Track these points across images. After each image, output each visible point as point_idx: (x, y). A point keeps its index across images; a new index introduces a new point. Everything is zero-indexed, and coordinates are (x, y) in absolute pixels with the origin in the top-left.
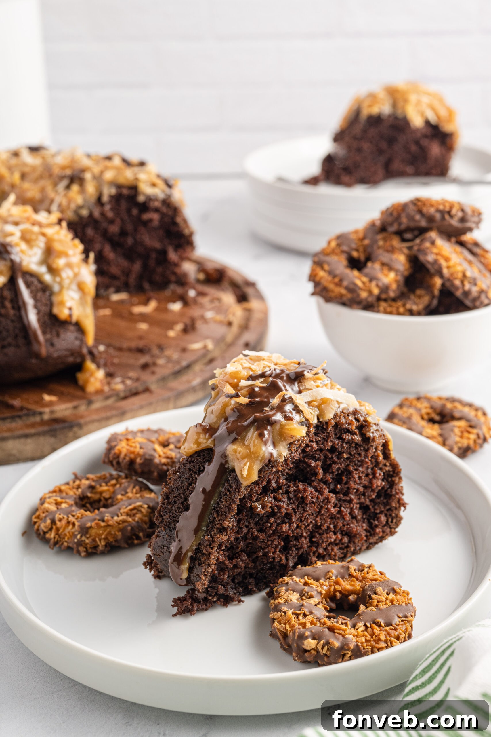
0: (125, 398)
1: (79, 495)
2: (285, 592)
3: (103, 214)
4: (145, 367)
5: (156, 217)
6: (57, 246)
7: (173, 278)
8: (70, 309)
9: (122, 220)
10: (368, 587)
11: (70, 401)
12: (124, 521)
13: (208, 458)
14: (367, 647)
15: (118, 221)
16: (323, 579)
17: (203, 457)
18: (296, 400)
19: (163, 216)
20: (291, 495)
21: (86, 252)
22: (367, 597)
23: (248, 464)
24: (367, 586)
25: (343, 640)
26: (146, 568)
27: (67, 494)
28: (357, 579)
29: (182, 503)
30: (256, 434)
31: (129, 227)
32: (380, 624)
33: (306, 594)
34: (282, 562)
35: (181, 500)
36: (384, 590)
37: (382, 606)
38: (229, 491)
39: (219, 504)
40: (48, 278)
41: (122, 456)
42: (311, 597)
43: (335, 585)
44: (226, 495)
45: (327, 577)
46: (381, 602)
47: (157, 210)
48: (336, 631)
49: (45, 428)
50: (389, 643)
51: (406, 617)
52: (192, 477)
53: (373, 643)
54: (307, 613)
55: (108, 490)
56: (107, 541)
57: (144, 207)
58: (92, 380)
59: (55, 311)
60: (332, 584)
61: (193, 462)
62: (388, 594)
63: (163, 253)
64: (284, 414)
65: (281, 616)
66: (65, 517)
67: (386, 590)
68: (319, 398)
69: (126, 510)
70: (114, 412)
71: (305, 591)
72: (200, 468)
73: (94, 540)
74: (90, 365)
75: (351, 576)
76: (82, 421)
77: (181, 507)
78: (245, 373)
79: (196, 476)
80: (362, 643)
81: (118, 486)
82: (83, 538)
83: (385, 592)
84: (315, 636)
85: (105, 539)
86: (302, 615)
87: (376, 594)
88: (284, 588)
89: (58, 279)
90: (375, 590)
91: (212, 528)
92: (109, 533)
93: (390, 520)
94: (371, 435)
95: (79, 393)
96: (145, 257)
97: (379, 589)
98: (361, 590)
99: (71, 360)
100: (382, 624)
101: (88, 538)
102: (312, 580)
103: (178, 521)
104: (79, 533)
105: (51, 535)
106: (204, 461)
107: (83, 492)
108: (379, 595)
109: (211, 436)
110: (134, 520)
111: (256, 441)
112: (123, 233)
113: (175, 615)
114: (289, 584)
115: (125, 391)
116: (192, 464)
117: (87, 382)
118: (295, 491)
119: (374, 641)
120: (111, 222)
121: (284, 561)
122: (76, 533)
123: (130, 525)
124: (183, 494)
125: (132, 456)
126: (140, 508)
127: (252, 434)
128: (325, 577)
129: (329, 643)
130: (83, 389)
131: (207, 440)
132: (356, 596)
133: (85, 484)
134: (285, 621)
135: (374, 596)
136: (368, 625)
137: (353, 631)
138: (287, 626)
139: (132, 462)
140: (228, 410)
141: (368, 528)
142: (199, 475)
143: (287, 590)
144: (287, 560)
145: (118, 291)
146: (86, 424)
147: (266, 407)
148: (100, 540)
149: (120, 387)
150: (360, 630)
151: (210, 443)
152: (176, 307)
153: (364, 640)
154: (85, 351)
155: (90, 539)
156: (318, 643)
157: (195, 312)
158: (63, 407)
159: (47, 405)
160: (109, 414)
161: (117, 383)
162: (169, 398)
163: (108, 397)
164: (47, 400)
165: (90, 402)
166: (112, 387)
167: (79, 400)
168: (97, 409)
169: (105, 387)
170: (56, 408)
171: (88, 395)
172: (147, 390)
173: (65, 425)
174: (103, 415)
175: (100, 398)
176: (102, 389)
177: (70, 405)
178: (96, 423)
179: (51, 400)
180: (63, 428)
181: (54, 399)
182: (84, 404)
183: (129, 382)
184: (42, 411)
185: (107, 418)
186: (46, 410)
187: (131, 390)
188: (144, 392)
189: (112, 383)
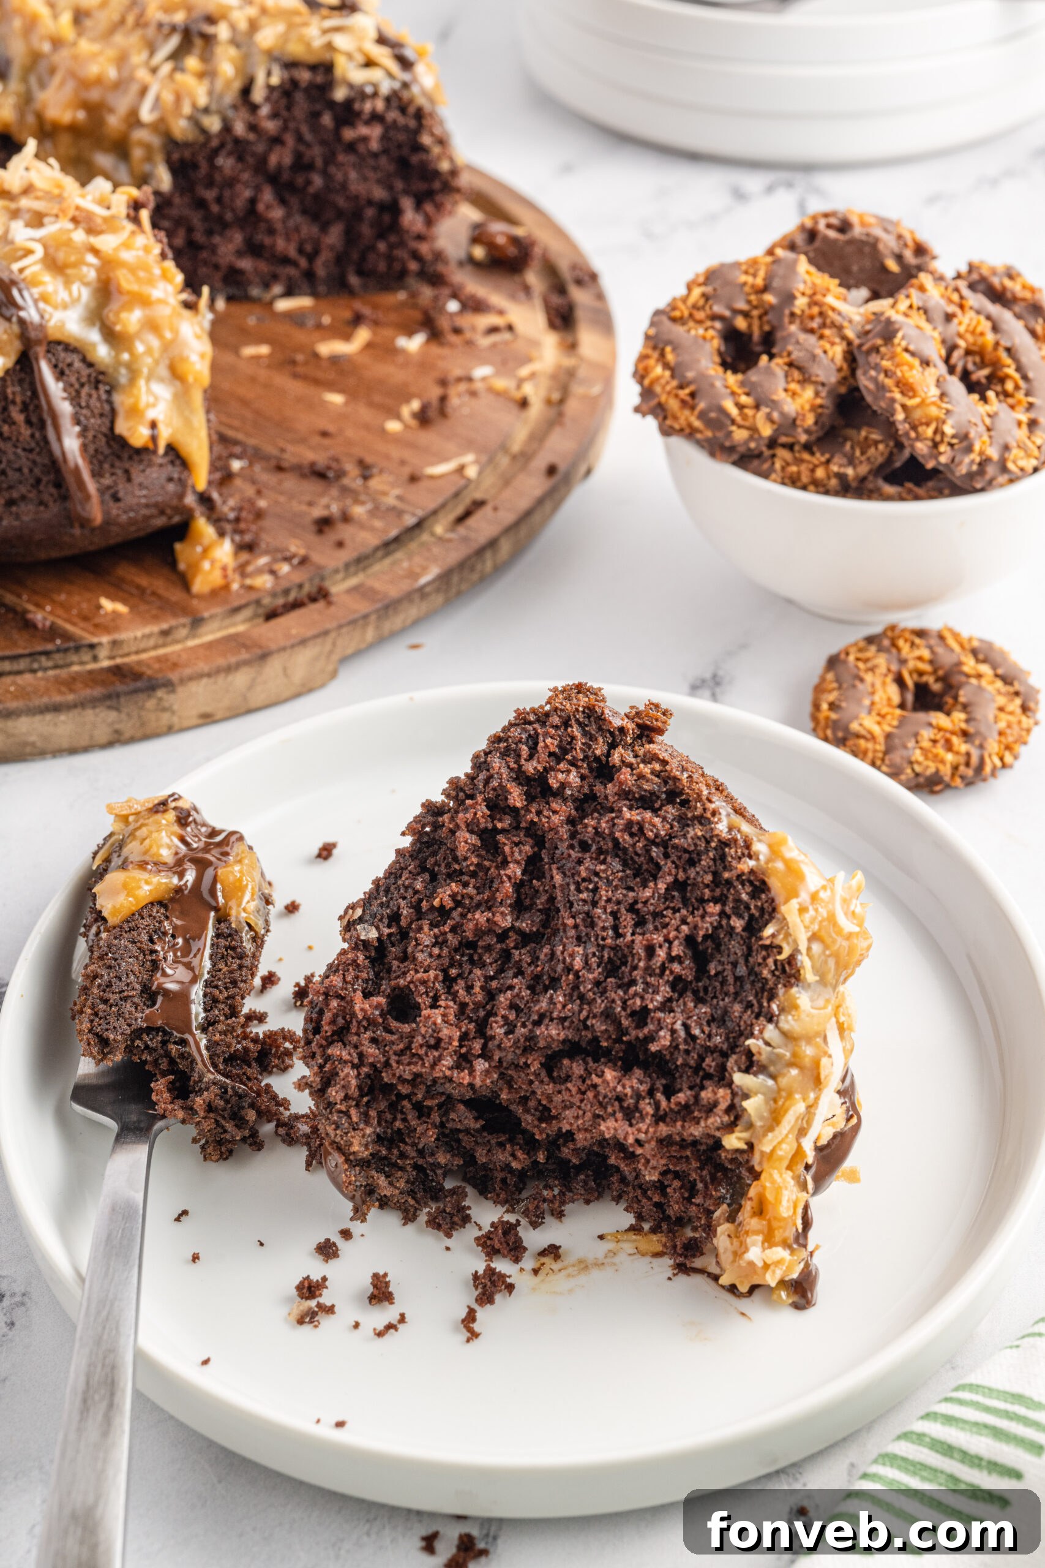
0: (271, 615)
3: (253, 127)
4: (324, 524)
5: (374, 132)
6: (125, 280)
7: (413, 266)
8: (153, 425)
9: (300, 139)
11: (156, 618)
15: (290, 139)
19: (390, 128)
21: (192, 284)
31: (316, 153)
40: (102, 352)
47: (376, 118)
49: (98, 691)
57: (347, 113)
58: (206, 565)
59: (122, 427)
63: (393, 209)
70: (244, 655)
74: (204, 528)
76: (174, 676)
89: (126, 356)
95: (175, 595)
96: (352, 217)
99: (160, 522)
112: (301, 165)
115: (274, 594)
117: (195, 567)
120: (276, 141)
130: (184, 582)
145: (289, 293)
146: (183, 681)
149: (265, 581)
152: (414, 344)
154: (190, 500)
157: (452, 362)
158: (139, 634)
159: (105, 629)
160: (233, 660)
161: (260, 571)
162: (366, 617)
163: (236, 610)
164: (106, 614)
165: (197, 622)
166: (248, 582)
167: (175, 615)
168: (209, 646)
169: (233, 581)
170: (122, 636)
171: (195, 602)
172: (321, 595)
173: (139, 684)
174: (221, 662)
175: (218, 610)
176: (226, 587)
177: (155, 628)
178: (205, 681)
179: (116, 614)
180: (135, 691)
181: (121, 608)
182: (184, 626)
183: (285, 568)
184: (95, 640)
185: (229, 669)
186: (105, 639)
187: (286, 592)
188: (313, 599)
189: (250, 569)
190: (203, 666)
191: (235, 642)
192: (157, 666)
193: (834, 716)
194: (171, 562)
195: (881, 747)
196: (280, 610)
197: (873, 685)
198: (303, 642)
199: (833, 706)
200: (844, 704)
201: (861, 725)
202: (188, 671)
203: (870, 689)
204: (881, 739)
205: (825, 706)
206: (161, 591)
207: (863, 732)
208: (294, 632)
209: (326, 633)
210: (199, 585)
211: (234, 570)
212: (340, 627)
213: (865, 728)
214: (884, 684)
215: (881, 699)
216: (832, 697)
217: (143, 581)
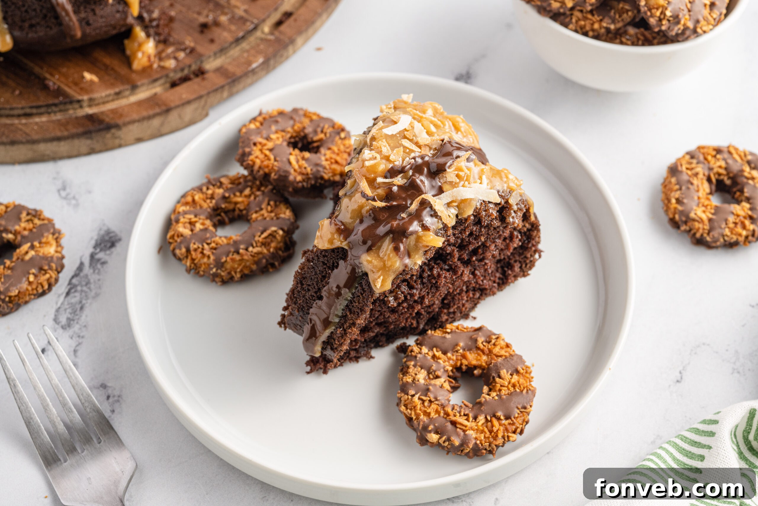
1: (213, 207)
2: (413, 368)
4: (204, 27)
10: (494, 366)
11: (112, 85)
12: (258, 253)
13: (342, 255)
14: (486, 444)
16: (451, 352)
17: (337, 254)
18: (435, 205)
20: (425, 280)
22: (491, 378)
23: (382, 277)
24: (492, 364)
25: (463, 437)
26: (281, 326)
27: (201, 207)
28: (484, 353)
29: (316, 293)
30: (391, 246)
32: (500, 418)
33: (433, 373)
34: (413, 326)
35: (314, 290)
36: (507, 372)
37: (504, 391)
38: (362, 294)
39: (352, 303)
41: (256, 168)
42: (437, 377)
43: (462, 358)
44: (359, 296)
45: (454, 350)
46: (504, 386)
48: (458, 426)
49: (80, 129)
50: (506, 439)
51: (525, 408)
52: (326, 271)
53: (491, 440)
54: (433, 400)
55: (243, 202)
56: (242, 273)
58: (140, 55)
60: (459, 358)
61: (327, 256)
62: (512, 375)
64: (421, 223)
65: (408, 398)
66: (200, 246)
67: (510, 372)
68: (459, 198)
69: (260, 239)
71: (433, 369)
72: (333, 263)
73: (229, 273)
74: (139, 33)
75: (478, 348)
76: (120, 122)
77: (315, 295)
78: (383, 167)
79: (330, 271)
80: (481, 441)
81: (252, 198)
82: (219, 271)
83: (509, 374)
84: (438, 430)
85: (241, 271)
86: (427, 401)
87: (500, 377)
88: (413, 363)
90: (500, 372)
91: (345, 322)
92: (245, 267)
93: (524, 266)
94: (511, 220)
95: (123, 71)
97: (503, 372)
98: (486, 367)
100: (502, 418)
101: (223, 271)
102: (440, 352)
103: (312, 308)
104: (215, 266)
105: (186, 262)
106: (338, 257)
107: (216, 203)
108: (503, 379)
109: (346, 238)
110: (268, 250)
111: (391, 255)
113: (308, 373)
114: (418, 359)
115: (175, 71)
116: (326, 258)
118: (429, 276)
119: (493, 437)
121: (415, 325)
122: (212, 266)
123: (264, 257)
124: (317, 284)
125: (266, 170)
126: (275, 234)
127: (387, 246)
128: (452, 350)
129: (450, 440)
130: (128, 61)
131: (342, 242)
132: (481, 371)
133: (218, 194)
134: (412, 406)
135: (497, 380)
136: (489, 418)
137: (474, 424)
138: (413, 413)
139: (267, 176)
140: (364, 211)
141: (501, 276)
142: (332, 270)
143: (415, 366)
144: (418, 323)
146: (126, 124)
147: (403, 212)
148: (236, 273)
149: (171, 64)
150: (480, 424)
151: (345, 245)
153: (483, 438)
155: (226, 272)
156: (440, 438)
158: (103, 94)
159: (84, 90)
160: (151, 112)
161: (168, 57)
162: (222, 87)
163: (155, 80)
164: (87, 82)
165: (134, 88)
166: (162, 64)
167: (123, 83)
168: (140, 103)
169: (154, 62)
170: (96, 95)
171: (134, 76)
172: (200, 73)
173: (102, 126)
174: (145, 114)
175: (145, 81)
176: (151, 66)
177: (111, 91)
178: (136, 124)
179: (92, 81)
180: (100, 130)
181: (95, 78)
182: (127, 90)
183: (181, 55)
184: (80, 98)
185: (149, 118)
186: (85, 97)
187: (182, 70)
188: (197, 75)
189: (164, 55)
190: (135, 116)
191: (153, 100)
192: (111, 116)
193: (680, 208)
194: (122, 50)
195: (707, 227)
196: (178, 82)
197: (698, 186)
198: (189, 102)
199: (678, 201)
200: (685, 201)
201: (696, 214)
202: (127, 119)
203: (696, 188)
204: (706, 222)
205: (674, 201)
206: (117, 68)
207: (697, 218)
208: (184, 96)
209: (200, 97)
210: (136, 65)
211: (155, 56)
212: (209, 93)
213: (698, 216)
214: (702, 184)
215: (703, 194)
216: (677, 194)
217: (107, 60)
